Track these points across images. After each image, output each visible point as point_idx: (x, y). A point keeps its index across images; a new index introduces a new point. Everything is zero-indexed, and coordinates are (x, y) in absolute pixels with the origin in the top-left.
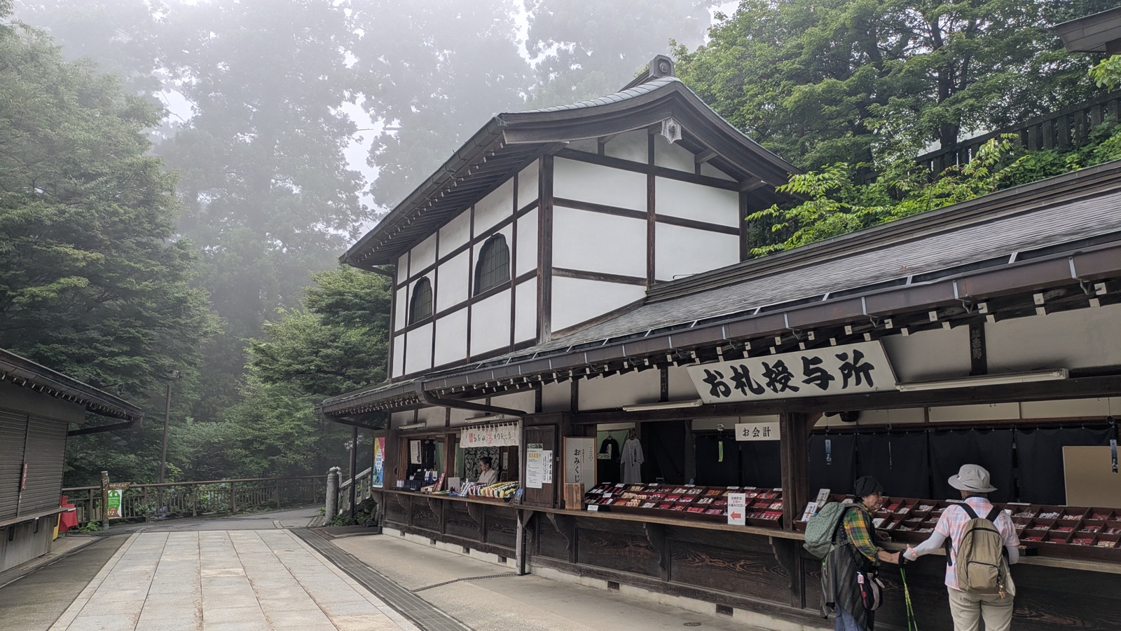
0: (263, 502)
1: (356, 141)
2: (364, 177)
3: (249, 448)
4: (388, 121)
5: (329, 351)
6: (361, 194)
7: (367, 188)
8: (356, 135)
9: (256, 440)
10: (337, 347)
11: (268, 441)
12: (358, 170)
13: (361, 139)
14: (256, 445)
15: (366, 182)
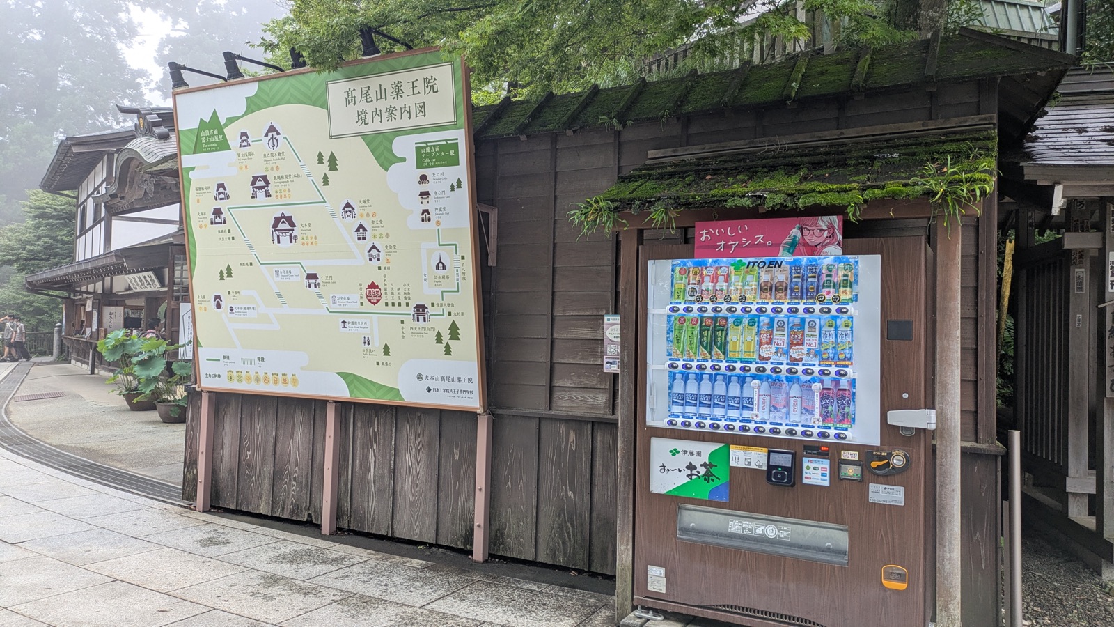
0: (33, 350)
1: (139, 44)
2: (150, 74)
3: (20, 310)
4: (175, 23)
5: (32, 248)
6: (148, 90)
7: (153, 85)
8: (138, 39)
9: (25, 303)
10: (38, 245)
11: (34, 304)
12: (144, 68)
13: (143, 43)
14: (25, 307)
15: (152, 80)
